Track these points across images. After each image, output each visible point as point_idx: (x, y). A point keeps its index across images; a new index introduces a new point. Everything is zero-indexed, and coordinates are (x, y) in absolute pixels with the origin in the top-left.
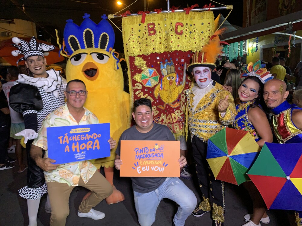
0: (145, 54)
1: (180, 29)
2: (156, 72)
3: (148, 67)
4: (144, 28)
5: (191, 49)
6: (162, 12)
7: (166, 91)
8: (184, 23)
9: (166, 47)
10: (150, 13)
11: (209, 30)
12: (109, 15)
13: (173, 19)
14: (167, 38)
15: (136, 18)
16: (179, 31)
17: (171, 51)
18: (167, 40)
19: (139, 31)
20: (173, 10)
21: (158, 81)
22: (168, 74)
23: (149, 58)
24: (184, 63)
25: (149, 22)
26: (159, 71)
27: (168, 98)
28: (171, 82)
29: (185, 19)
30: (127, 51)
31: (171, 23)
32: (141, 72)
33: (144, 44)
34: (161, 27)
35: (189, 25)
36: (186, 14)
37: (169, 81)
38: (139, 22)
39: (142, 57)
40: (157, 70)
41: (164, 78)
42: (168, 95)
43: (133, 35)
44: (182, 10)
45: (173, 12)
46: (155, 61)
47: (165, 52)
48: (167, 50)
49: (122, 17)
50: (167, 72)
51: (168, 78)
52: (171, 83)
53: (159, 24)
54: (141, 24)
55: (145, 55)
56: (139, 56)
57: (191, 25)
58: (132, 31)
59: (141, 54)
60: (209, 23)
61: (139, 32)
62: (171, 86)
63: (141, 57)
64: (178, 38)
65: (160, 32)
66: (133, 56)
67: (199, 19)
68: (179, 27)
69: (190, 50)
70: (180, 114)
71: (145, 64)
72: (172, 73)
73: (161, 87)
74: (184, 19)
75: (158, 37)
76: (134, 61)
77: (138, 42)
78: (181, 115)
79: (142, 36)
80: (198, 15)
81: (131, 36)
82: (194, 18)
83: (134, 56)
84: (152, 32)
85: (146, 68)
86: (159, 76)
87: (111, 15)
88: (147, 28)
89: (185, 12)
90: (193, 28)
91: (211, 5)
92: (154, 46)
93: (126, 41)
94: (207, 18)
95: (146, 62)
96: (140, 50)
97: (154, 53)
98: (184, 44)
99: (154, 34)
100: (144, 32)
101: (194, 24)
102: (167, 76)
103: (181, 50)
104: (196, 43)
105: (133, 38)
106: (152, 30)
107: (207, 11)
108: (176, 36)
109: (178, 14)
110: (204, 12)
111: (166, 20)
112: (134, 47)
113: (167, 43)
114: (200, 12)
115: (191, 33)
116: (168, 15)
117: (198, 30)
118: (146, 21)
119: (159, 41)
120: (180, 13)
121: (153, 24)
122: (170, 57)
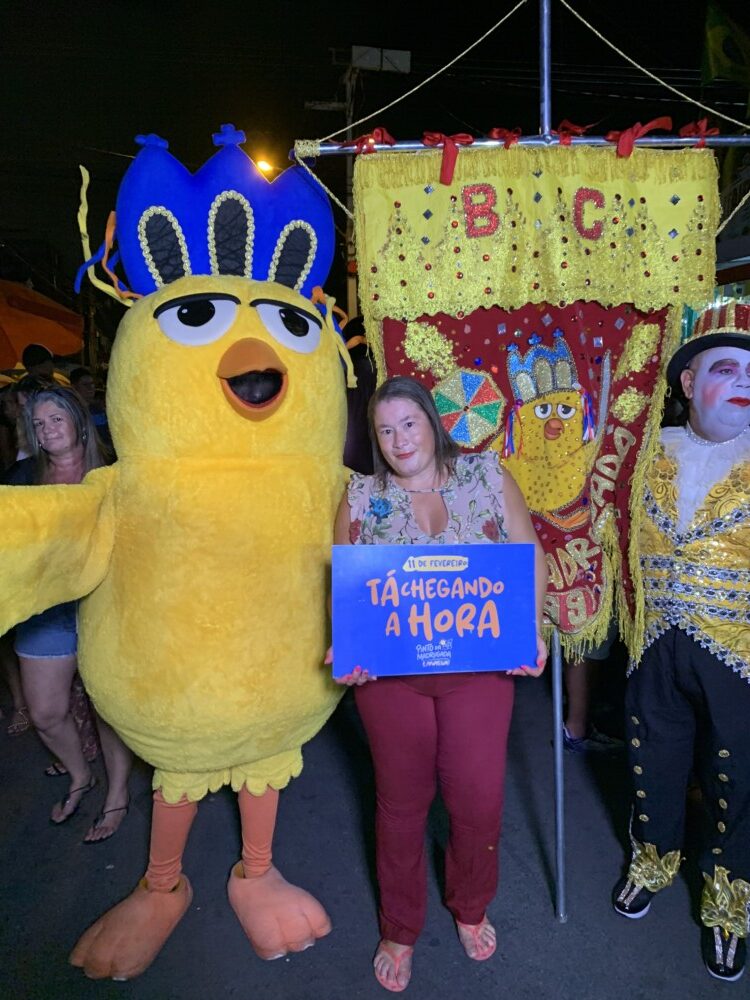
0: (453, 313)
1: (591, 215)
2: (494, 385)
3: (460, 363)
4: (450, 202)
5: (633, 298)
6: (520, 143)
7: (531, 460)
8: (608, 192)
9: (536, 286)
10: (475, 143)
11: (700, 227)
12: (301, 142)
13: (566, 175)
14: (540, 250)
15: (417, 162)
16: (588, 223)
17: (562, 303)
18: (540, 259)
19: (428, 215)
20: (565, 136)
21: (499, 423)
22: (539, 395)
23: (467, 329)
24: (602, 350)
25: (470, 182)
26: (504, 383)
27: (536, 492)
28: (554, 425)
29: (612, 176)
30: (376, 297)
31: (560, 191)
32: (433, 385)
33: (449, 271)
34: (517, 205)
35: (624, 200)
36: (619, 155)
37: (542, 423)
38: (427, 178)
39: (437, 326)
40: (495, 377)
41: (522, 410)
42: (539, 478)
43: (399, 231)
44: (602, 141)
45: (564, 144)
46: (487, 342)
47: (530, 304)
48: (538, 298)
49: (355, 155)
50: (537, 388)
51: (539, 410)
52: (552, 430)
53: (510, 191)
54: (435, 185)
55: (448, 316)
56: (424, 318)
57: (632, 203)
58: (398, 212)
59: (432, 313)
60: (701, 198)
61: (424, 219)
62: (552, 444)
63: (431, 324)
64: (588, 252)
65: (514, 224)
66: (398, 319)
67: (665, 178)
68: (589, 206)
69: (630, 301)
70: (585, 554)
71: (449, 352)
72: (563, 389)
73: (509, 448)
74: (609, 178)
75: (507, 244)
76: (404, 338)
77: (421, 258)
78: (590, 560)
79: (442, 236)
80: (661, 164)
81: (394, 235)
82: (645, 177)
83: (405, 321)
84: (481, 222)
85: (453, 370)
86: (502, 402)
87: (311, 143)
88: (460, 204)
89: (614, 148)
90: (639, 215)
91: (708, 128)
92: (489, 278)
93: (369, 255)
94: (694, 178)
95: (454, 344)
96: (431, 296)
97: (487, 307)
98: (606, 275)
99: (488, 231)
100: (449, 219)
101: (643, 200)
102: (537, 401)
103: (595, 302)
104: (647, 274)
105: (401, 245)
106: (482, 214)
107: (693, 150)
108: (578, 241)
109: (585, 153)
110: (682, 151)
111: (541, 176)
112: (403, 283)
113: (540, 268)
114: (668, 151)
115: (630, 232)
116: (546, 157)
117: (657, 224)
118: (456, 176)
119: (508, 260)
120: (593, 149)
121: (486, 189)
122: (552, 328)
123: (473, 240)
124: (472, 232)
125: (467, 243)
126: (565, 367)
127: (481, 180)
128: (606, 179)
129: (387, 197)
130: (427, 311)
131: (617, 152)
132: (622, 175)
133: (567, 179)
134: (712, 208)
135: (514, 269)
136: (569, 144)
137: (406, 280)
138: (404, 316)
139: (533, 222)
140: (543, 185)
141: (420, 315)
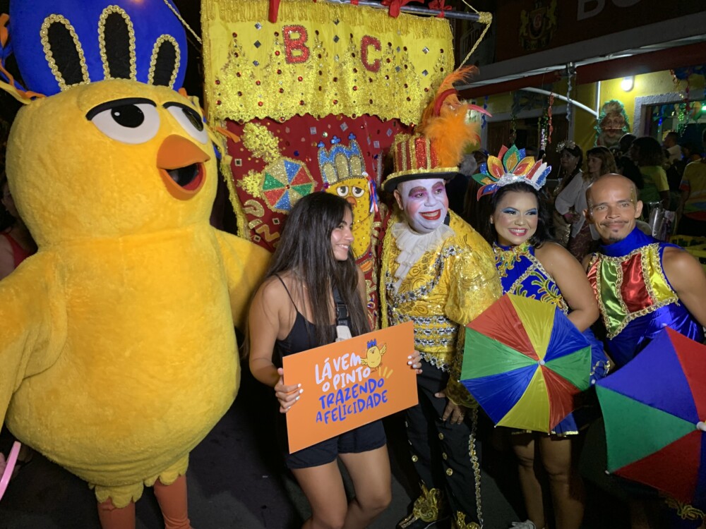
0: (276, 118)
1: (372, 56)
2: (307, 171)
3: (284, 154)
5: (399, 115)
8: (383, 39)
9: (335, 102)
11: (442, 70)
13: (355, 25)
14: (338, 77)
16: (371, 61)
17: (354, 115)
18: (338, 83)
19: (257, 44)
23: (288, 130)
24: (379, 150)
26: (315, 170)
31: (352, 36)
32: (264, 167)
35: (394, 47)
36: (390, 15)
38: (257, 17)
39: (267, 126)
40: (309, 165)
43: (236, 55)
44: (379, 5)
45: (354, 4)
46: (303, 140)
47: (331, 115)
48: (337, 110)
50: (338, 175)
51: (340, 190)
53: (317, 33)
54: (263, 23)
55: (273, 120)
56: (256, 120)
57: (398, 49)
58: (236, 41)
59: (262, 116)
60: (442, 51)
61: (255, 47)
63: (262, 125)
64: (371, 80)
65: (320, 56)
66: (236, 119)
67: (420, 35)
68: (371, 48)
69: (398, 117)
74: (384, 31)
75: (315, 70)
76: (243, 133)
80: (417, 25)
83: (241, 121)
84: (297, 53)
85: (278, 158)
86: (313, 184)
88: (281, 38)
89: (387, 11)
90: (403, 58)
92: (302, 94)
93: (214, 71)
94: (438, 36)
95: (279, 140)
96: (260, 104)
97: (302, 115)
98: (382, 97)
99: (302, 59)
100: (273, 49)
101: (405, 49)
102: (338, 184)
103: (376, 116)
104: (409, 99)
105: (238, 65)
106: (297, 47)
107: (436, 18)
108: (364, 72)
109: (368, 12)
110: (430, 18)
111: (339, 24)
112: (240, 94)
113: (338, 89)
114: (421, 18)
115: (398, 69)
116: (341, 11)
117: (415, 66)
118: (279, 17)
119: (316, 83)
120: (373, 10)
121: (300, 29)
122: (348, 132)
123: (291, 65)
124: (290, 59)
125: (286, 67)
126: (357, 161)
127: (297, 22)
128: (382, 31)
129: (227, 29)
130: (257, 116)
131: (389, 13)
132: (391, 30)
133: (355, 28)
134: (449, 58)
135: (320, 88)
136: (357, 4)
137: (242, 91)
138: (240, 118)
139: (333, 57)
140: (340, 30)
141: (252, 118)
